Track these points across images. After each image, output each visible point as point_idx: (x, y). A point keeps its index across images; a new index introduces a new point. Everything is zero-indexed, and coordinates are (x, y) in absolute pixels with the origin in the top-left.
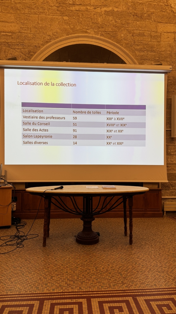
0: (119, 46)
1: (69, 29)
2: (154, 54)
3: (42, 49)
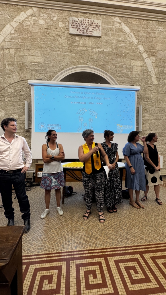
0: (107, 73)
1: (76, 62)
2: (129, 79)
3: (58, 74)
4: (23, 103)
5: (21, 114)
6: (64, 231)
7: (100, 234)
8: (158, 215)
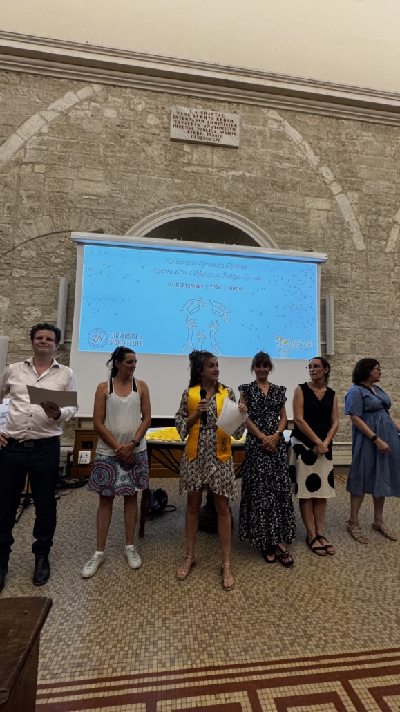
0: (253, 223)
1: (182, 197)
4: (55, 283)
5: (47, 308)
6: (142, 612)
7: (237, 623)
8: (382, 570)
